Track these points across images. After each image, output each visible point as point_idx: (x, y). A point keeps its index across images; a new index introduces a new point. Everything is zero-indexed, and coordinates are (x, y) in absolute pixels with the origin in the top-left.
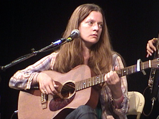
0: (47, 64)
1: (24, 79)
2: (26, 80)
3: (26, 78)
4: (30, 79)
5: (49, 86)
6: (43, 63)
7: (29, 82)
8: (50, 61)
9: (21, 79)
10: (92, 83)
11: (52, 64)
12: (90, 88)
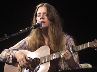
0: (23, 45)
1: (7, 56)
2: (8, 57)
3: (9, 56)
4: (11, 56)
5: (23, 60)
6: (21, 44)
7: (10, 58)
8: (25, 43)
9: (5, 57)
10: (51, 58)
11: (26, 45)
12: (50, 62)
